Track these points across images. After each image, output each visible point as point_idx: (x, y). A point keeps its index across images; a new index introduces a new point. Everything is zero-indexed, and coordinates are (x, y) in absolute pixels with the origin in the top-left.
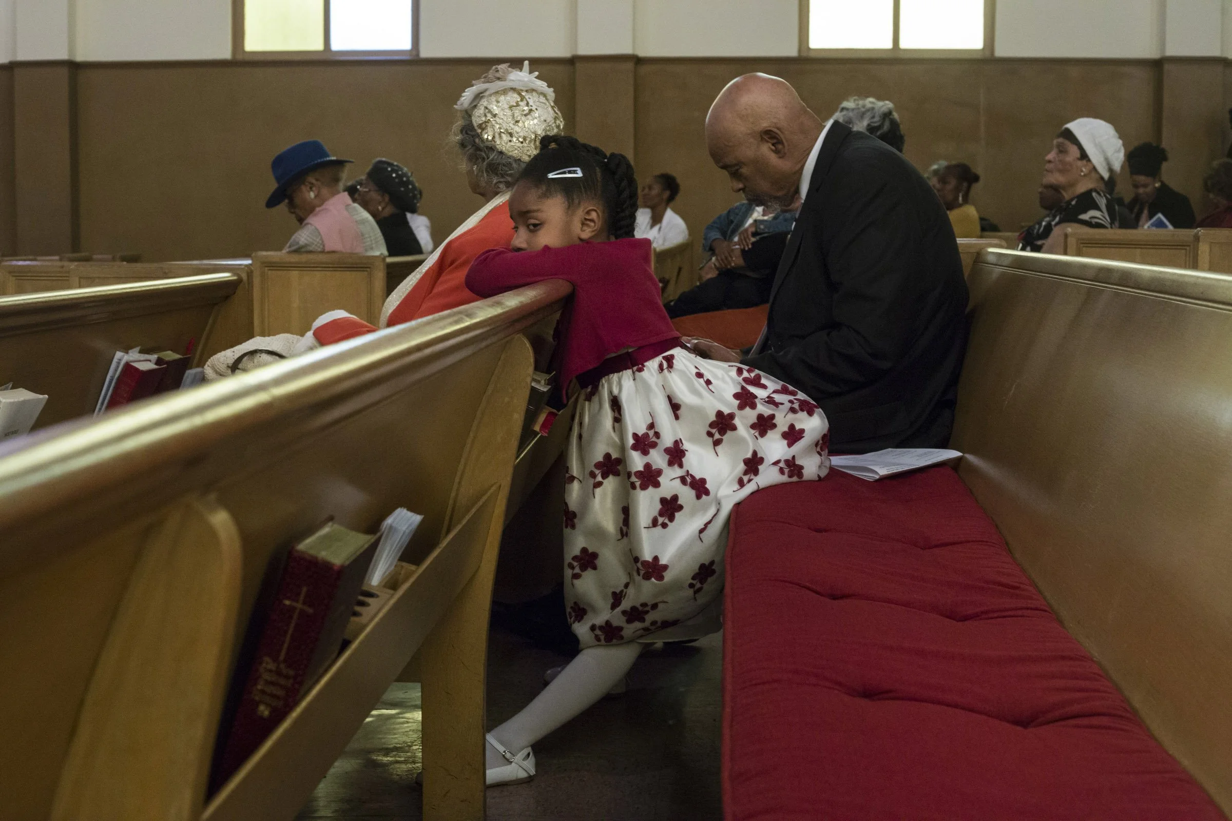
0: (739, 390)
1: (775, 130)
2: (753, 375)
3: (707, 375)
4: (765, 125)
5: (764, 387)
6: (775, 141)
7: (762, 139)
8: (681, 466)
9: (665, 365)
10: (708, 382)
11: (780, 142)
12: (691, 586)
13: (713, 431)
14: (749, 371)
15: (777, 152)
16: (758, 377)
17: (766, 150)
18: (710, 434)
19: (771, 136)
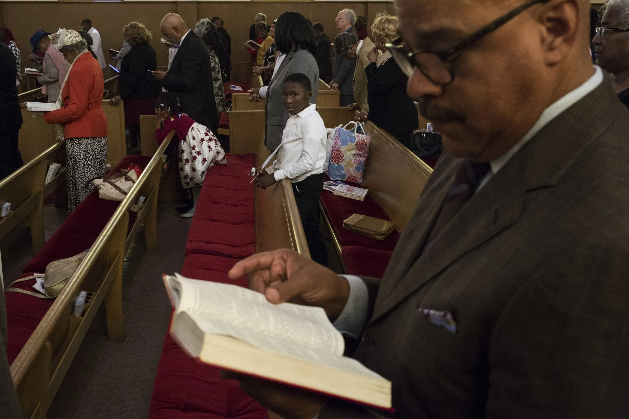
0: (205, 132)
1: (176, 27)
2: (209, 130)
3: (200, 130)
4: (174, 25)
5: (210, 133)
6: (176, 29)
7: (173, 29)
8: (195, 150)
9: (192, 129)
10: (200, 132)
11: (177, 29)
12: (201, 175)
13: (201, 142)
14: (208, 129)
15: (176, 32)
16: (209, 131)
17: (174, 31)
18: (200, 143)
19: (175, 28)
